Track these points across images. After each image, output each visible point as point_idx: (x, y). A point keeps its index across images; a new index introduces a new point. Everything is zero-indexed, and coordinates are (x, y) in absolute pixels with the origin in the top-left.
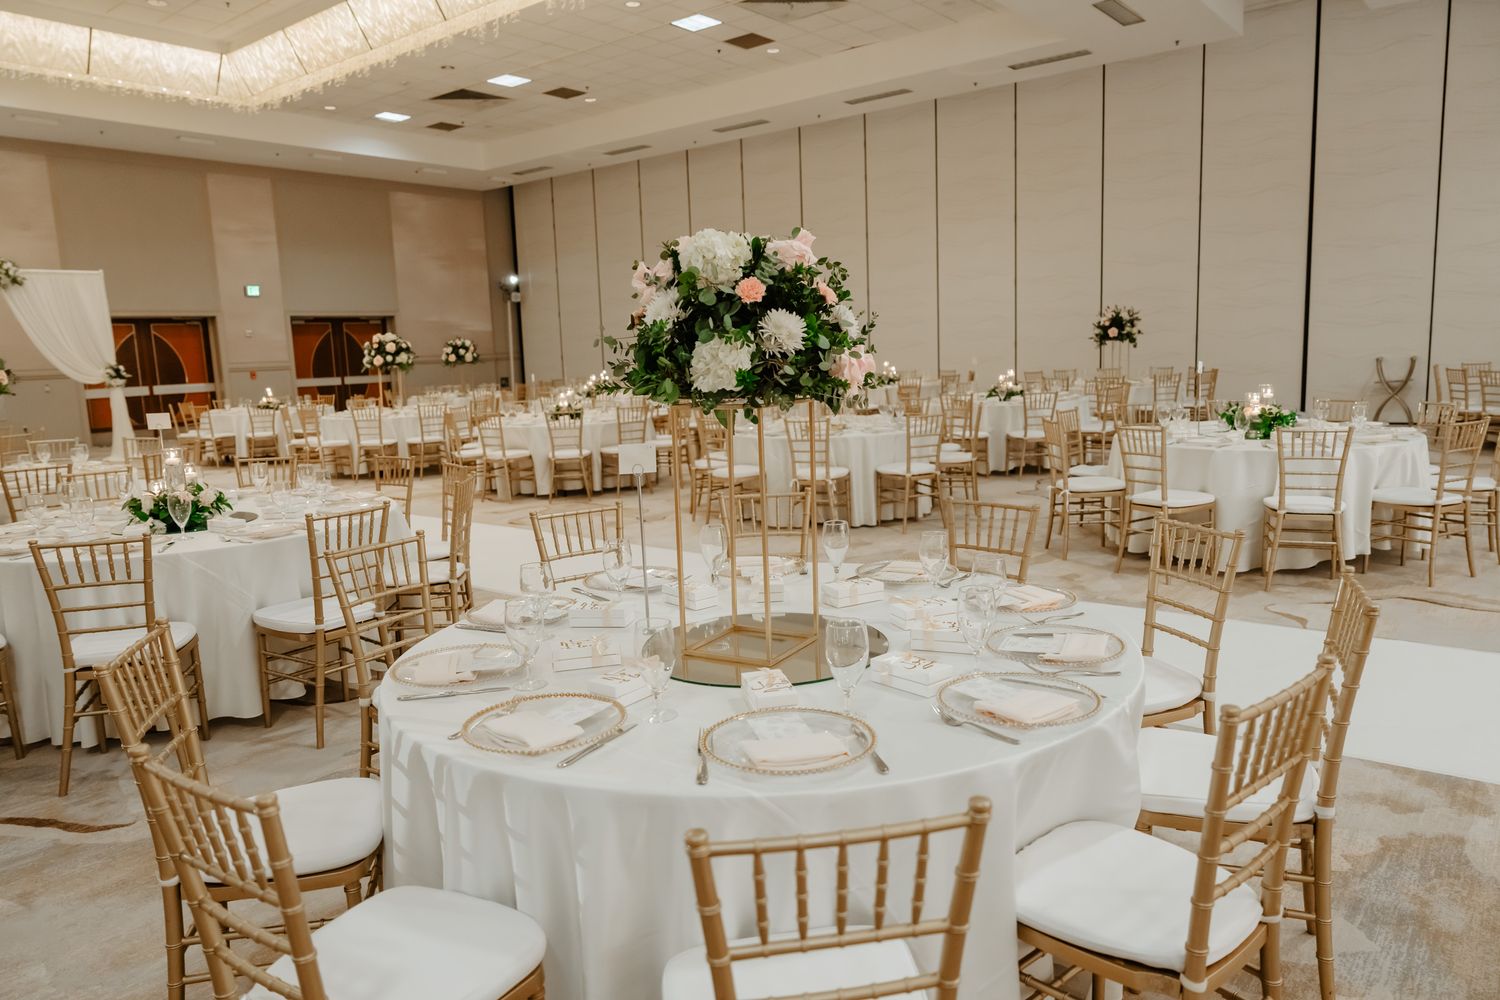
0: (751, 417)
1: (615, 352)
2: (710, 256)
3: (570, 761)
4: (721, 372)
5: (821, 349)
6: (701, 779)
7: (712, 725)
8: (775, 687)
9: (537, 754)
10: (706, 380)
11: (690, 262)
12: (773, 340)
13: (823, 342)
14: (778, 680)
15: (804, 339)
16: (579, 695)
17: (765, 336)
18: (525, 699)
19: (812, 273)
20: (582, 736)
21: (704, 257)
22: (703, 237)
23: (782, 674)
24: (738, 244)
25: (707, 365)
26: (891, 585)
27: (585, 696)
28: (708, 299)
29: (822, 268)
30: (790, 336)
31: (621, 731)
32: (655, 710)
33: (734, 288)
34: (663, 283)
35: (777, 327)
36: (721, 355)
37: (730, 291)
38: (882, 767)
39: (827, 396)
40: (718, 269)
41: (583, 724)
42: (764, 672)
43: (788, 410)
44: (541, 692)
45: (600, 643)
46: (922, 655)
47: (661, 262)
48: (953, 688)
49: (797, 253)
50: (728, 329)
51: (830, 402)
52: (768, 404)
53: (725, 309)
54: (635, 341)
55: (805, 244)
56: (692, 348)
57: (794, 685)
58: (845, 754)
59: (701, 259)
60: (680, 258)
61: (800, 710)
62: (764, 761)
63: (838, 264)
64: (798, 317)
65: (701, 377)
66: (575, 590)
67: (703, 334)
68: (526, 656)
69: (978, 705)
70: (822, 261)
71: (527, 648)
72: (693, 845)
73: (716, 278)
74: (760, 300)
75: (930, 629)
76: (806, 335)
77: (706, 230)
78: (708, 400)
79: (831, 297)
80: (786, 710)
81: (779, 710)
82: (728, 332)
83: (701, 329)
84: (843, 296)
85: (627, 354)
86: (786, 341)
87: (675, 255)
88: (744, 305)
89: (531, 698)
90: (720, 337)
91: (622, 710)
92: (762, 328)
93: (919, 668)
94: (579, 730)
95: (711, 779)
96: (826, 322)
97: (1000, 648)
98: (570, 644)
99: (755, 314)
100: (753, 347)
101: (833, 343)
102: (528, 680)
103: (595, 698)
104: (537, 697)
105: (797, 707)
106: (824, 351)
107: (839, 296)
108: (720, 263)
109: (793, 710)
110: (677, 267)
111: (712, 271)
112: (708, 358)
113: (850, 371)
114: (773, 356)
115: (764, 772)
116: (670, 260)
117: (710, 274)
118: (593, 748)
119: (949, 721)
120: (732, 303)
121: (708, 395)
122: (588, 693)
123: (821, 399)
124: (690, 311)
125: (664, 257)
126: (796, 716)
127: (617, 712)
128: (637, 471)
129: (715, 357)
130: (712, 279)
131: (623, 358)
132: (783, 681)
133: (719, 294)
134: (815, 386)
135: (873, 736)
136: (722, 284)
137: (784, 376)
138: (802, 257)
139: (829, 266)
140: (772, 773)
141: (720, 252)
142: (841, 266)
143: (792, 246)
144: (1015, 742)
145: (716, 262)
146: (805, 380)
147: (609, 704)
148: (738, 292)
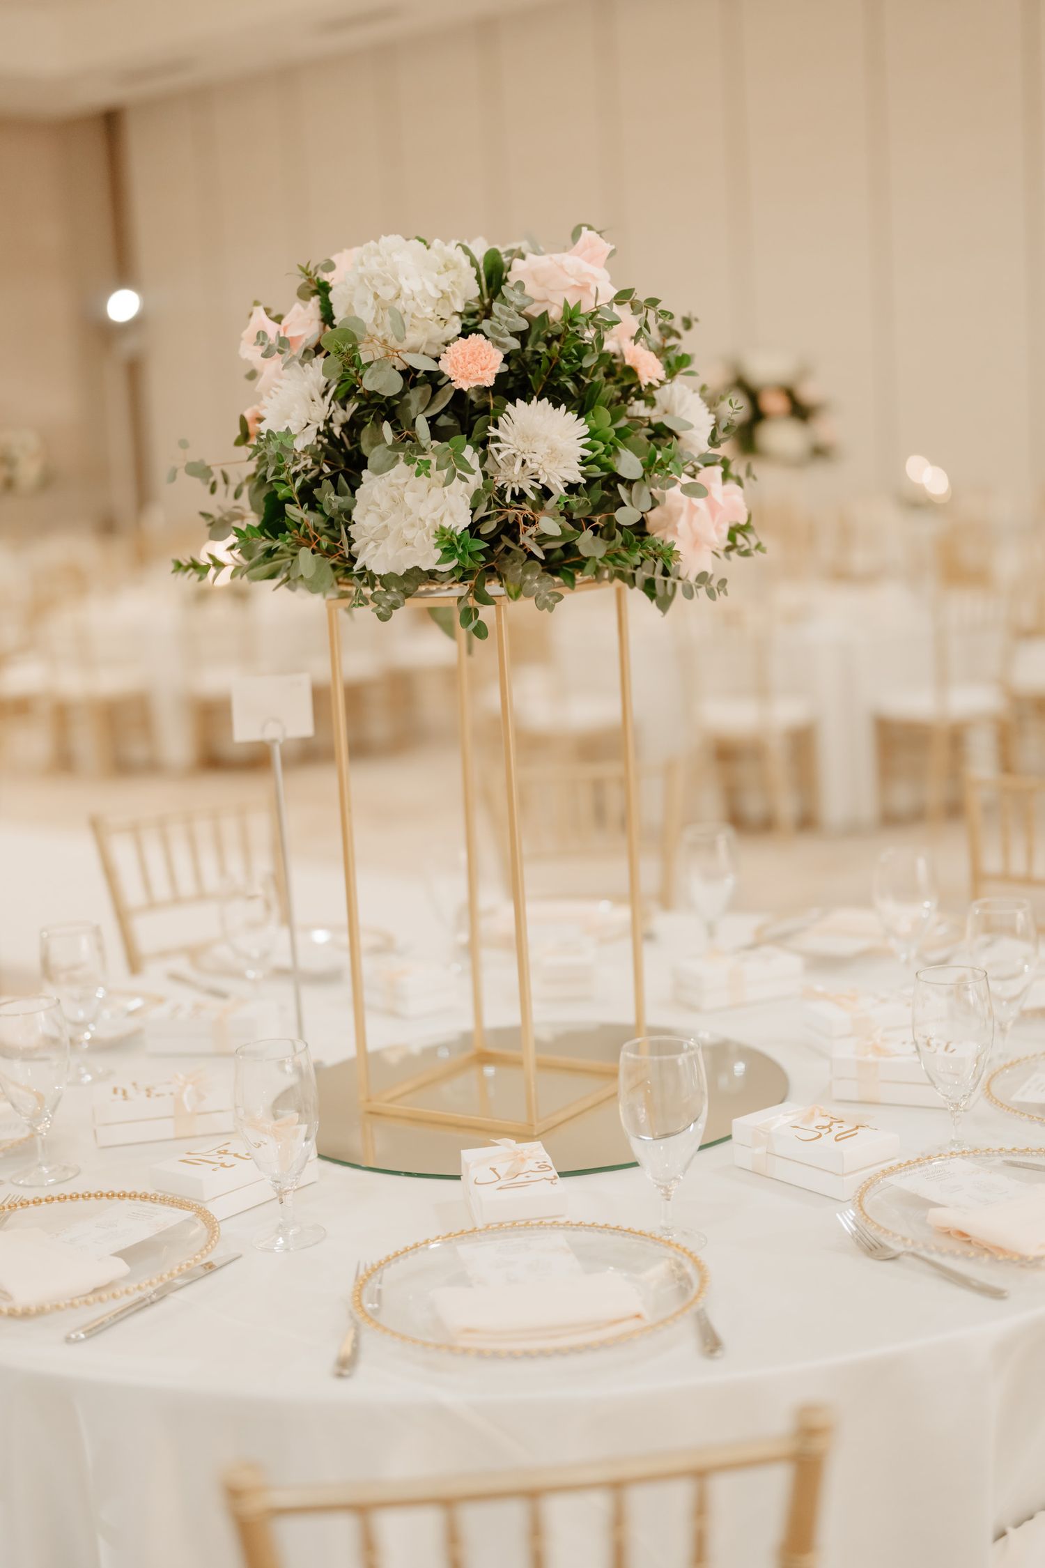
0: (473, 624)
1: (213, 491)
2: (388, 293)
3: (95, 1330)
4: (409, 534)
5: (622, 480)
6: (345, 1366)
7: (383, 1257)
8: (521, 1178)
9: (26, 1315)
10: (381, 550)
11: (351, 307)
12: (519, 463)
13: (628, 464)
14: (531, 1165)
15: (585, 461)
16: (133, 1196)
17: (502, 455)
18: (25, 1204)
19: (601, 323)
20: (127, 1278)
21: (376, 296)
22: (378, 253)
23: (544, 1152)
24: (447, 266)
25: (383, 519)
26: (824, 963)
27: (145, 1197)
28: (383, 382)
29: (623, 312)
30: (554, 454)
31: (210, 1268)
32: (280, 1226)
33: (437, 359)
34: (297, 351)
35: (526, 437)
36: (409, 498)
37: (430, 366)
38: (711, 1343)
39: (642, 575)
40: (407, 320)
41: (126, 1255)
42: (506, 1146)
43: (551, 609)
44: (67, 1189)
45: (189, 1088)
46: (838, 1111)
47: (298, 306)
48: (893, 1180)
49: (573, 282)
50: (424, 444)
51: (649, 587)
52: (515, 596)
53: (422, 400)
54: (251, 468)
55: (590, 261)
56: (355, 484)
57: (562, 1175)
58: (638, 1316)
59: (371, 300)
60: (332, 296)
61: (568, 1225)
62: (468, 1331)
63: (653, 302)
64: (572, 416)
65: (372, 544)
66: (176, 978)
67: (375, 456)
68: (36, 1117)
69: (938, 1216)
70: (623, 296)
71: (40, 1098)
72: (234, 1494)
73: (400, 339)
74: (490, 382)
75: (871, 1057)
76: (588, 453)
77: (383, 239)
78: (388, 590)
79: (649, 369)
80: (541, 1225)
81: (527, 1225)
82: (423, 451)
83: (373, 445)
84: (675, 365)
85: (237, 495)
86: (546, 465)
87: (323, 289)
88: (460, 394)
89: (37, 1202)
90: (409, 461)
91: (211, 1224)
92: (497, 439)
93: (828, 1138)
94: (121, 1267)
95: (363, 1368)
96: (636, 421)
97: (1017, 1097)
98: (131, 1092)
99: (485, 410)
100: (476, 481)
101: (650, 465)
102: (40, 1165)
103: (163, 1201)
104: (63, 1198)
105: (562, 1220)
106: (629, 483)
107: (668, 365)
108: (410, 307)
109: (555, 1225)
110: (328, 317)
111: (393, 326)
112: (385, 504)
113: (690, 521)
114: (520, 497)
115: (465, 1351)
116: (315, 300)
117: (390, 331)
118: (142, 1305)
119: (874, 1250)
120: (436, 389)
121: (387, 580)
122: (150, 1192)
123: (631, 581)
124: (352, 407)
125: (304, 295)
126: (559, 1238)
127: (198, 1230)
128: (271, 733)
129: (397, 502)
130: (392, 342)
131: (230, 503)
132: (543, 1167)
133: (409, 374)
134: (613, 557)
135: (703, 1280)
136: (414, 350)
137: (542, 538)
138: (584, 288)
139: (636, 308)
140: (481, 1354)
141: (410, 285)
142: (660, 306)
143: (562, 267)
144: (997, 1294)
145: (400, 305)
146: (587, 542)
147: (188, 1214)
148: (445, 366)
